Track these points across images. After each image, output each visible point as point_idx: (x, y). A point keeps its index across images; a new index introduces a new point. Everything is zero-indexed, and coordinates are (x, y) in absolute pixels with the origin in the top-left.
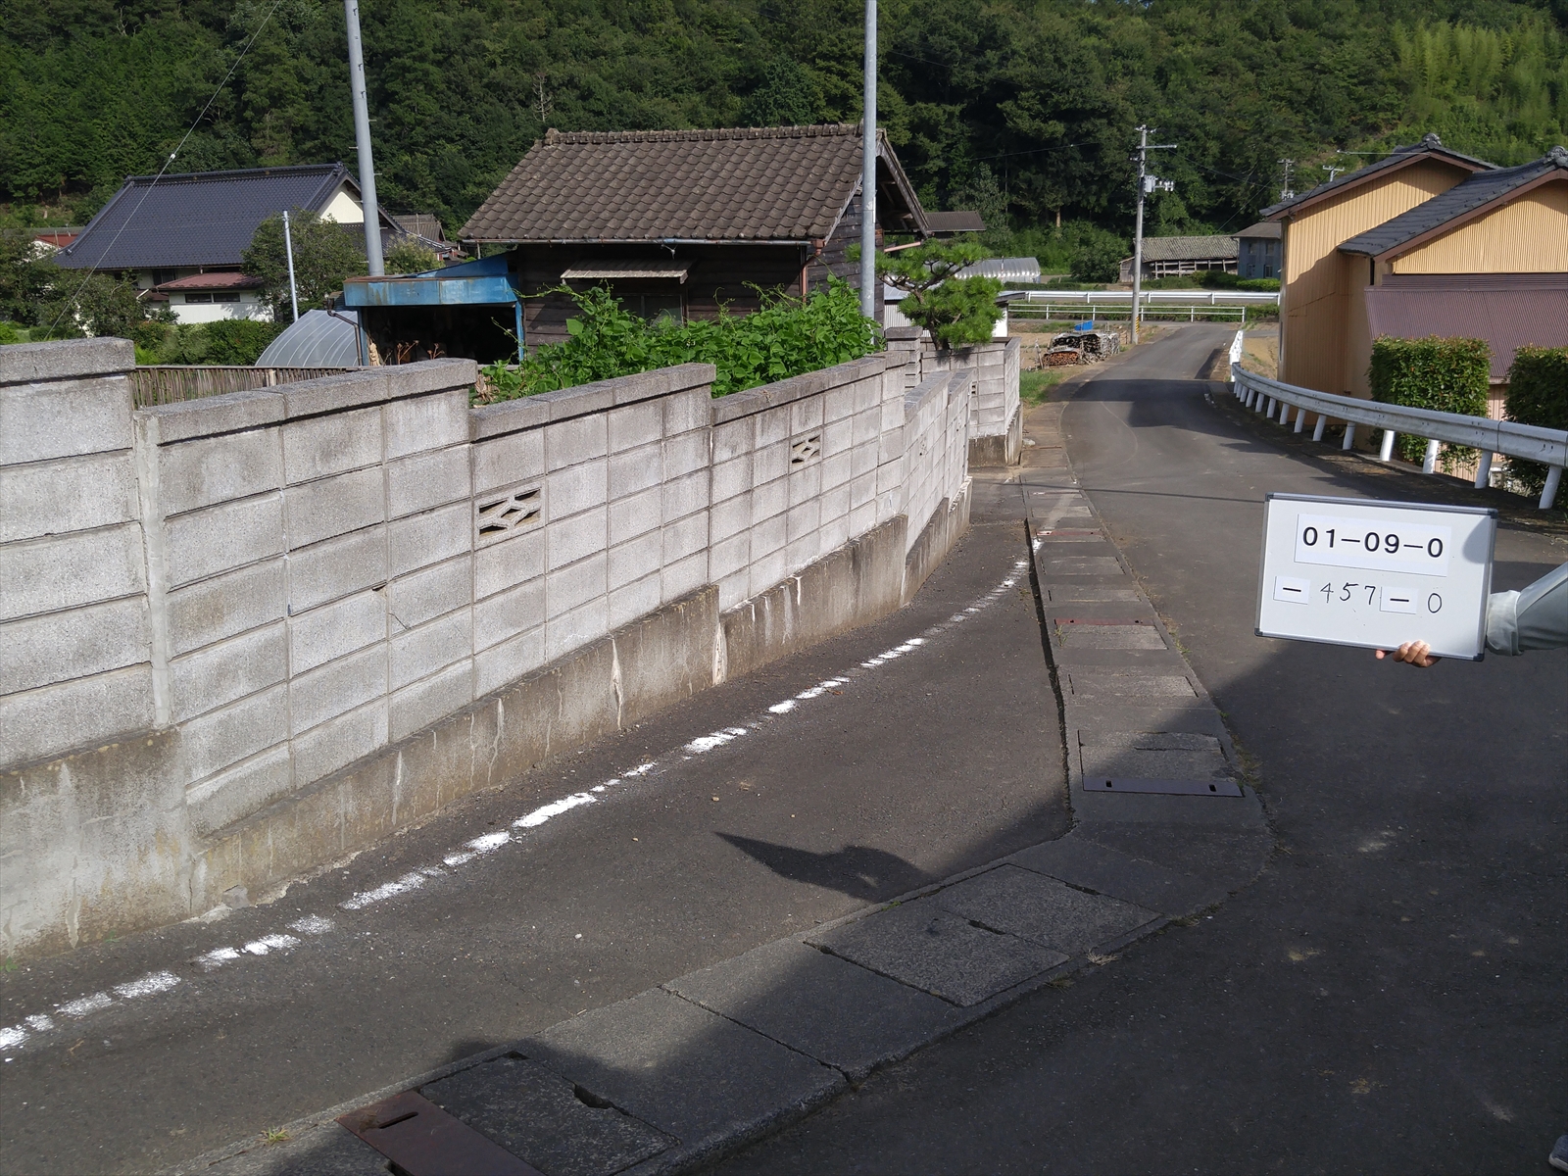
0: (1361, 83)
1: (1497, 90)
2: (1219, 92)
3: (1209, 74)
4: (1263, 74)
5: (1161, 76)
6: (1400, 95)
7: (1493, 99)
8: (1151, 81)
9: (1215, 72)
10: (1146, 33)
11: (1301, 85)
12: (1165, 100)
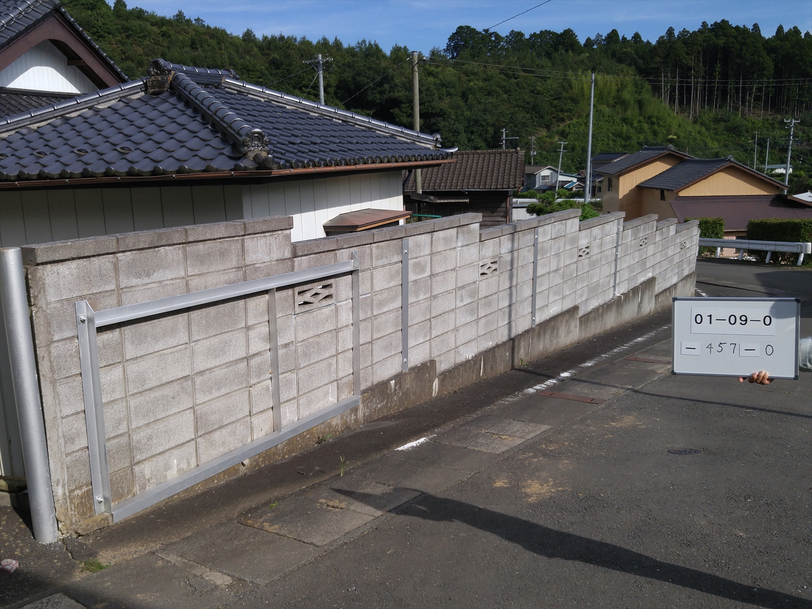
0: (555, 99)
1: (615, 102)
2: (492, 104)
3: (486, 95)
4: (511, 95)
5: (464, 96)
6: (573, 105)
7: (614, 106)
8: (459, 98)
9: (489, 94)
10: (455, 75)
11: (528, 100)
12: (467, 108)
